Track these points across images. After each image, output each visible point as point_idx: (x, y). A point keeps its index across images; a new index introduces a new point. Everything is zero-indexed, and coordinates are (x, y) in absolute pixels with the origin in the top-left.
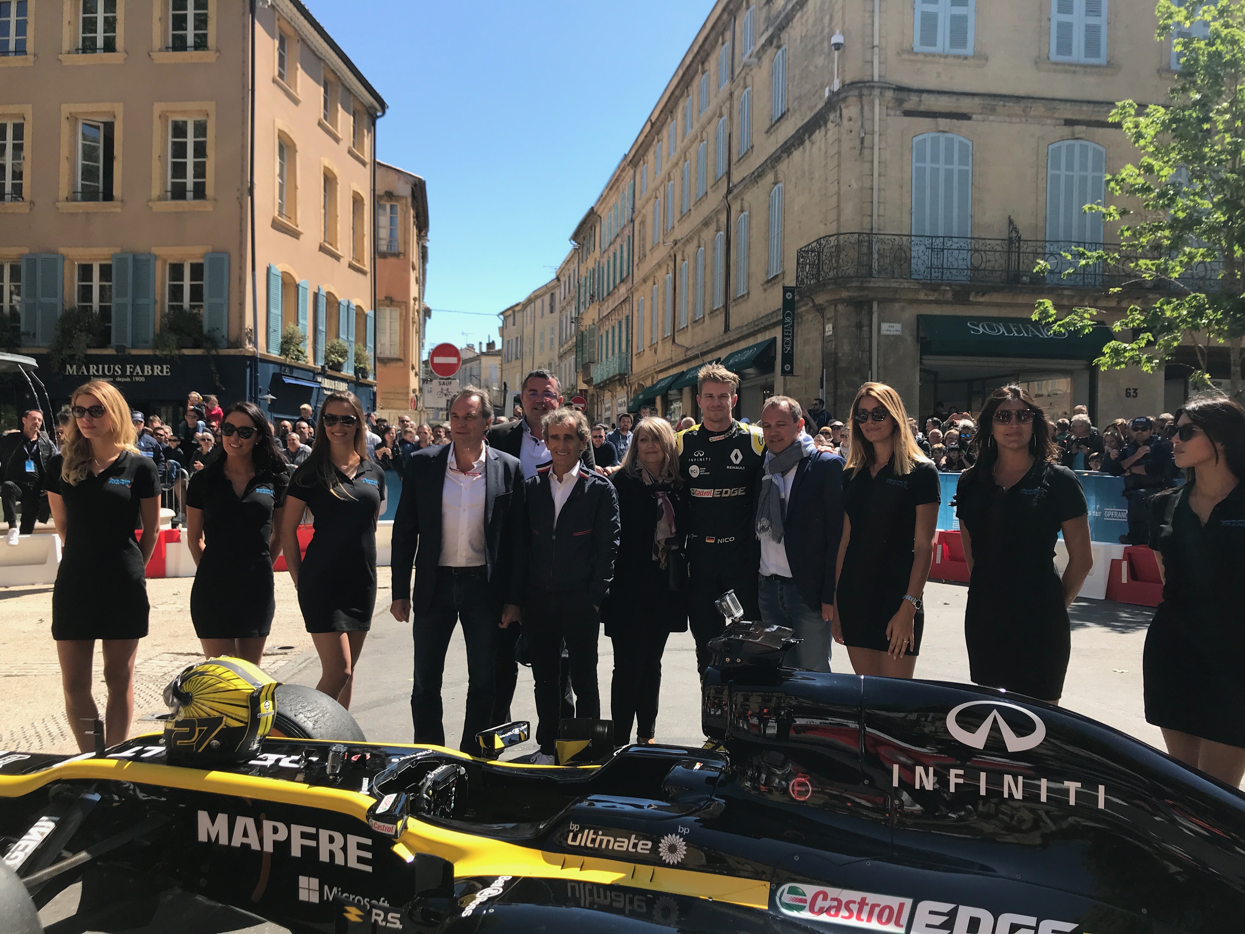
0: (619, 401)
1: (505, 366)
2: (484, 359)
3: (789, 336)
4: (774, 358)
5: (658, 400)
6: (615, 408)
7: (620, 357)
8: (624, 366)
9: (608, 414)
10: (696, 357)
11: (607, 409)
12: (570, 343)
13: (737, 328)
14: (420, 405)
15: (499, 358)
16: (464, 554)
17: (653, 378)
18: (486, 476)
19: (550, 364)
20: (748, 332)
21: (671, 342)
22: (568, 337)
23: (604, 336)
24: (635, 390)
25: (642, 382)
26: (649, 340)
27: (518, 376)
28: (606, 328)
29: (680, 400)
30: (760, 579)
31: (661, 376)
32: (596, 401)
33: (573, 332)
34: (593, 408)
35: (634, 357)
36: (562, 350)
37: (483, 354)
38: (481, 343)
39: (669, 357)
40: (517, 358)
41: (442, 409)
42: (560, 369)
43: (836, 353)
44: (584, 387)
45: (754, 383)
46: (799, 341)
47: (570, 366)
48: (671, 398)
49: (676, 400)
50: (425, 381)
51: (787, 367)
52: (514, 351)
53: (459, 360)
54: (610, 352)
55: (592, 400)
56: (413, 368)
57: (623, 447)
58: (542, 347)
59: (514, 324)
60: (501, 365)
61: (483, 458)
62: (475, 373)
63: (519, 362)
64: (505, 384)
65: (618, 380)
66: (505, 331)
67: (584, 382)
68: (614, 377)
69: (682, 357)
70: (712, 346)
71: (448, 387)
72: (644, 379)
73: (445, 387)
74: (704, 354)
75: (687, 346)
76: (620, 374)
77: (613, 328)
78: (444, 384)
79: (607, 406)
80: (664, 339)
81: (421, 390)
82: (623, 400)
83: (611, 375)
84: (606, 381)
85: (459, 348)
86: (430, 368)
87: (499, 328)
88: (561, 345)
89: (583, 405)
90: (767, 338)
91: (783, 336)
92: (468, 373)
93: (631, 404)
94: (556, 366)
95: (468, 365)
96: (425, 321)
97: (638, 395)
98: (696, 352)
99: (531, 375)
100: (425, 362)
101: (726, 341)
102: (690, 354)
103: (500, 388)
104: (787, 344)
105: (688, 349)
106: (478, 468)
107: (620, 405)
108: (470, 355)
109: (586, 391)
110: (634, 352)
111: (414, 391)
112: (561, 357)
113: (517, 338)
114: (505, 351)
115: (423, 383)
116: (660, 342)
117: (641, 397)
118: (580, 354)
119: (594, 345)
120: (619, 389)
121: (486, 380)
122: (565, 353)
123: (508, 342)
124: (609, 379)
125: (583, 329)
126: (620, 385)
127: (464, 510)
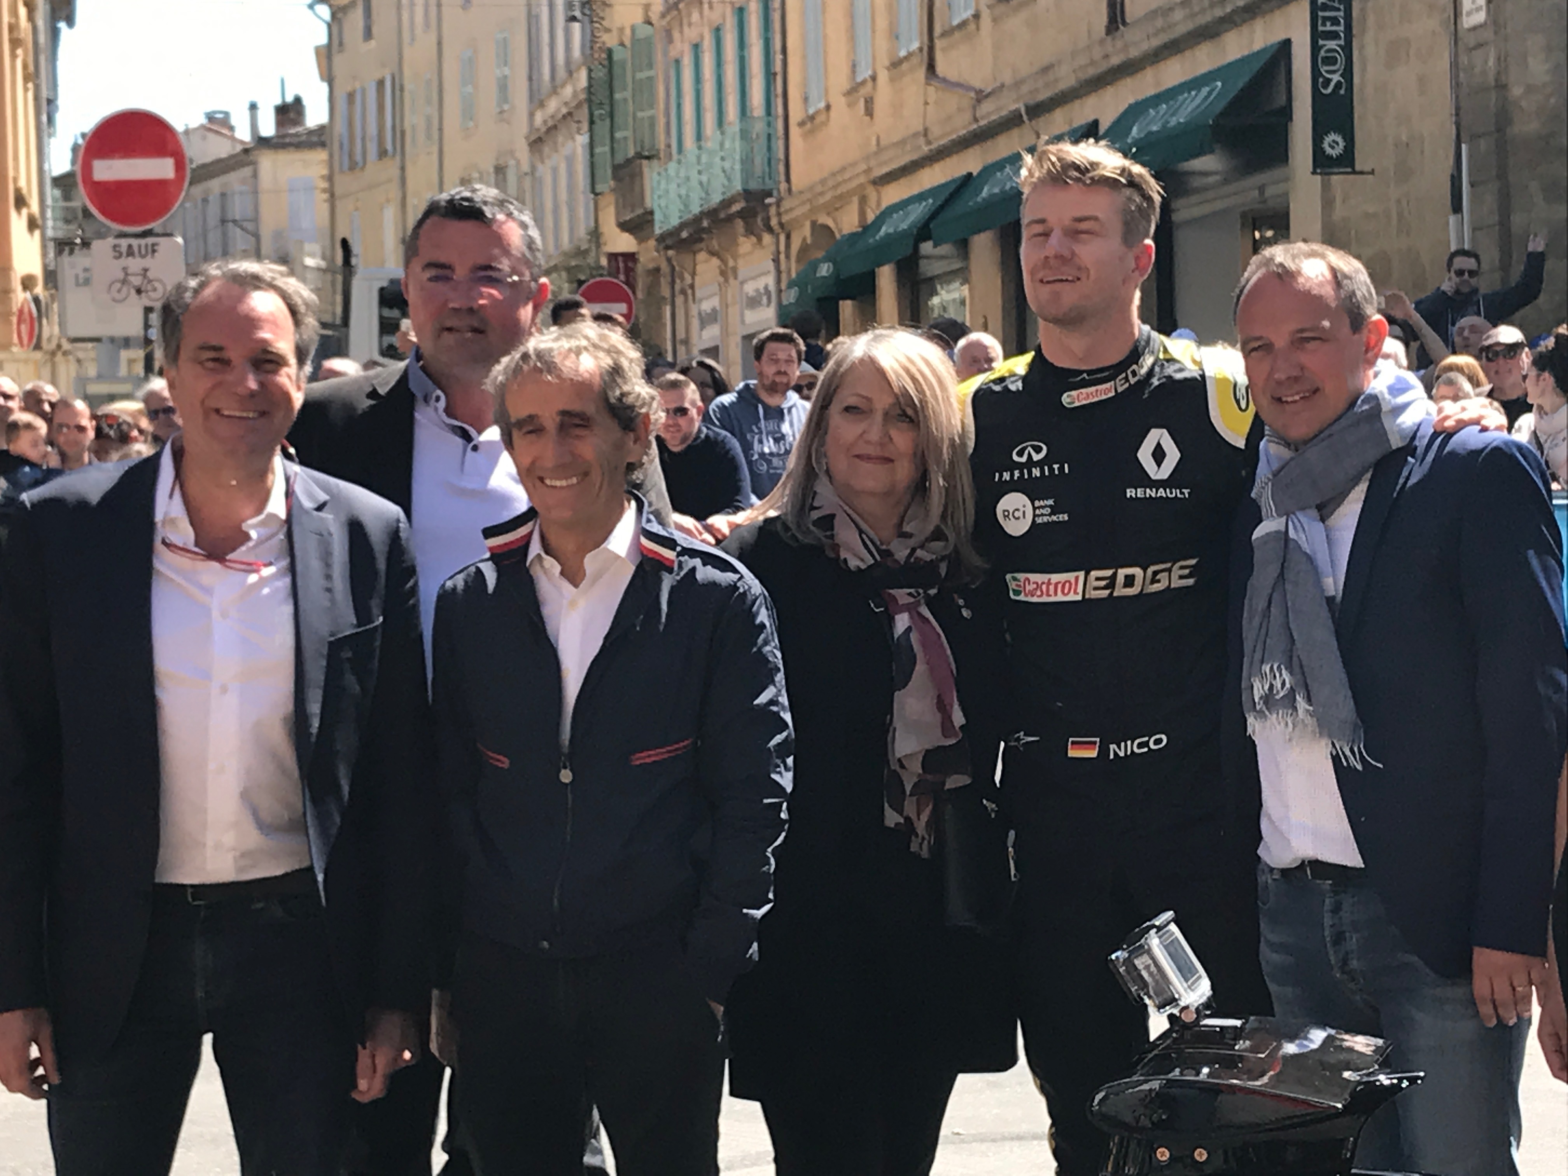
0: (750, 288)
1: (343, 183)
2: (267, 162)
3: (1334, 36)
4: (1286, 113)
5: (886, 278)
6: (733, 312)
7: (744, 134)
8: (759, 160)
9: (709, 335)
10: (1013, 121)
11: (707, 320)
12: (568, 91)
13: (1153, 14)
14: (50, 330)
15: (321, 155)
16: (229, 839)
17: (863, 201)
18: (292, 569)
19: (500, 170)
20: (1190, 26)
21: (921, 73)
22: (561, 73)
23: (687, 62)
24: (804, 249)
25: (824, 219)
26: (845, 70)
27: (390, 215)
28: (691, 34)
29: (962, 274)
30: (1262, 879)
31: (894, 194)
32: (666, 292)
33: (577, 53)
34: (660, 317)
35: (794, 131)
36: (539, 118)
37: (262, 142)
38: (253, 107)
39: (917, 126)
40: (383, 153)
41: (127, 342)
42: (537, 183)
43: (1501, 87)
44: (624, 242)
45: (1219, 205)
46: (1370, 50)
47: (571, 174)
48: (928, 268)
49: (948, 277)
50: (63, 245)
51: (1334, 145)
52: (372, 129)
53: (180, 166)
54: (710, 119)
55: (652, 289)
56: (21, 202)
57: (769, 446)
58: (469, 111)
59: (368, 34)
60: (330, 178)
61: (277, 506)
62: (238, 208)
63: (391, 168)
64: (345, 243)
65: (741, 214)
66: (337, 59)
67: (624, 226)
68: (726, 203)
69: (962, 126)
70: (1066, 79)
71: (148, 262)
72: (835, 206)
73: (135, 264)
74: (1037, 110)
75: (977, 84)
76: (747, 194)
77: (718, 31)
78: (130, 253)
79: (706, 306)
80: (895, 64)
81: (51, 277)
82: (760, 284)
83: (716, 199)
84: (698, 219)
85: (179, 126)
86: (82, 198)
87: (318, 50)
88: (537, 101)
89: (623, 307)
90: (1258, 46)
91: (1316, 35)
92: (213, 211)
93: (791, 297)
94: (521, 178)
95: (215, 185)
96: (55, 34)
97: (814, 266)
98: (1010, 104)
99: (432, 210)
100: (64, 182)
101: (1115, 61)
102: (990, 112)
103: (331, 260)
104: (1330, 61)
105: (981, 96)
106: (260, 542)
107: (753, 302)
108: (219, 149)
109: (630, 257)
110: (796, 115)
111: (28, 283)
112: (537, 143)
113: (381, 83)
114: (340, 128)
115: (59, 252)
116: (883, 77)
117: (825, 270)
118: (603, 128)
119: (653, 94)
120: (745, 244)
121: (278, 235)
122: (552, 129)
123: (351, 96)
124: (712, 214)
125: (610, 40)
126: (750, 231)
127: (224, 690)
